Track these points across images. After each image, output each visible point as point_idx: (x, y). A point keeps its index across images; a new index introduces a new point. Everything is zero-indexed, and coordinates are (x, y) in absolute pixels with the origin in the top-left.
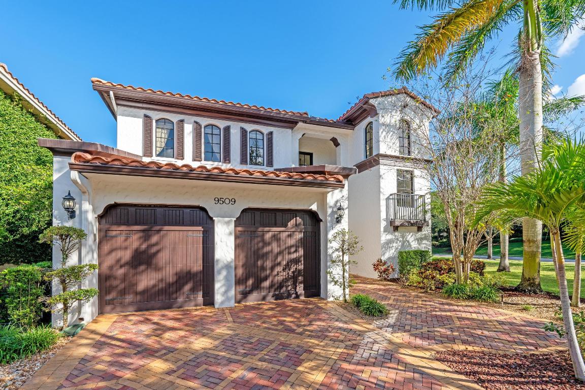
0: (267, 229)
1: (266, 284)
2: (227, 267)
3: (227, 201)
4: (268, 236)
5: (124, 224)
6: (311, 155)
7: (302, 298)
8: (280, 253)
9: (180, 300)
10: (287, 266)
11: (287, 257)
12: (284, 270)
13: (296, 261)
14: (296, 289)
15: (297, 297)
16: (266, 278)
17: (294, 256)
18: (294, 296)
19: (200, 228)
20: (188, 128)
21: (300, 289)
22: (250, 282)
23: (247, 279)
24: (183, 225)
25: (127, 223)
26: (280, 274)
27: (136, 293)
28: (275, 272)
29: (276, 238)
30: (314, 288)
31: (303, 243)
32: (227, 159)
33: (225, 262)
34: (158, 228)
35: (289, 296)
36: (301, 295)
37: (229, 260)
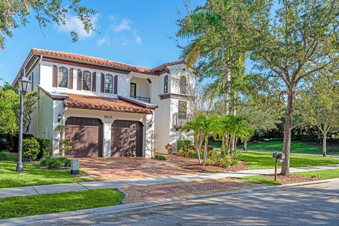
0: (122, 128)
1: (121, 150)
2: (108, 142)
3: (109, 117)
4: (123, 131)
5: (71, 124)
6: (135, 84)
7: (135, 156)
8: (127, 138)
9: (89, 154)
10: (130, 143)
11: (129, 139)
12: (128, 145)
13: (133, 141)
14: (132, 153)
15: (133, 156)
16: (121, 148)
17: (132, 139)
18: (132, 155)
19: (98, 127)
20: (75, 72)
21: (134, 153)
22: (115, 149)
23: (114, 147)
24: (92, 125)
25: (72, 124)
26: (126, 146)
27: (74, 150)
28: (125, 145)
29: (126, 131)
30: (140, 153)
31: (136, 134)
32: (94, 89)
33: (108, 140)
34: (83, 126)
35: (130, 155)
36: (134, 155)
37: (109, 139)
